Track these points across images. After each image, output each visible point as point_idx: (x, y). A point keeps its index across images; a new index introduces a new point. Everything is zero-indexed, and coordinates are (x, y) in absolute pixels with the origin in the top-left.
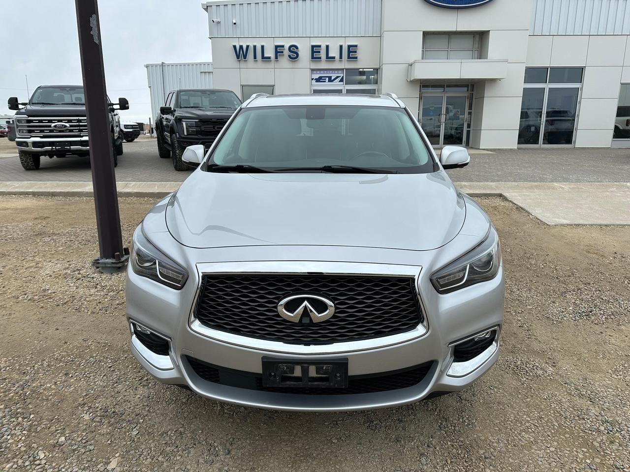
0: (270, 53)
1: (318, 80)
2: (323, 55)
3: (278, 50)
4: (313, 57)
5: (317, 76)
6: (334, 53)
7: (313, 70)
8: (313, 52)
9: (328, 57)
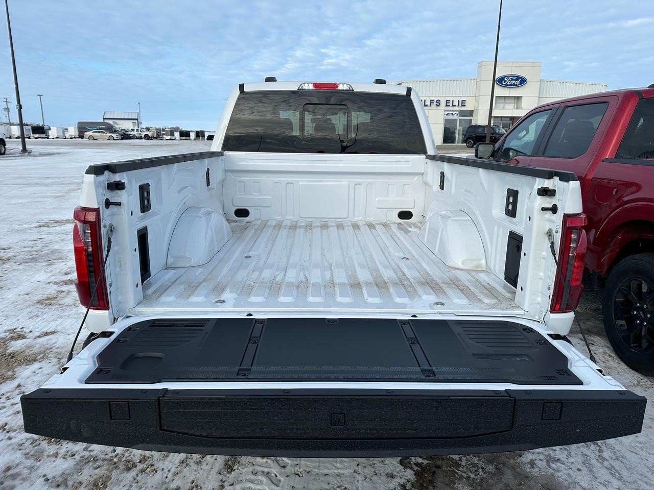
0: (428, 103)
1: (447, 115)
2: (451, 104)
3: (432, 102)
4: (446, 105)
5: (447, 113)
6: (456, 103)
7: (445, 110)
8: (447, 103)
9: (453, 105)
